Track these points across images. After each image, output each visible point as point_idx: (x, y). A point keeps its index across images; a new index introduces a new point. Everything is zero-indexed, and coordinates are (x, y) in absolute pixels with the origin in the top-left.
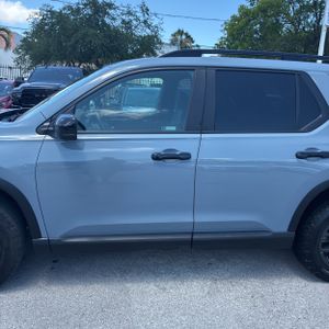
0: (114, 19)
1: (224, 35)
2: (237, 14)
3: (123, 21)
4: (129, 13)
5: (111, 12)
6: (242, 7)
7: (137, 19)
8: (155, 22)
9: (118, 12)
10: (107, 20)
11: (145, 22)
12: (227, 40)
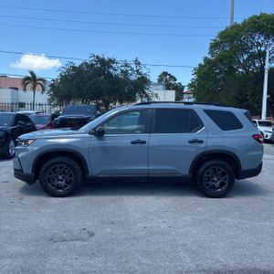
0: (115, 70)
1: (195, 77)
2: (203, 63)
3: (122, 71)
4: (126, 65)
5: (114, 65)
6: (205, 59)
7: (132, 69)
8: (144, 71)
9: (119, 65)
10: (111, 71)
11: (137, 71)
12: (197, 80)
